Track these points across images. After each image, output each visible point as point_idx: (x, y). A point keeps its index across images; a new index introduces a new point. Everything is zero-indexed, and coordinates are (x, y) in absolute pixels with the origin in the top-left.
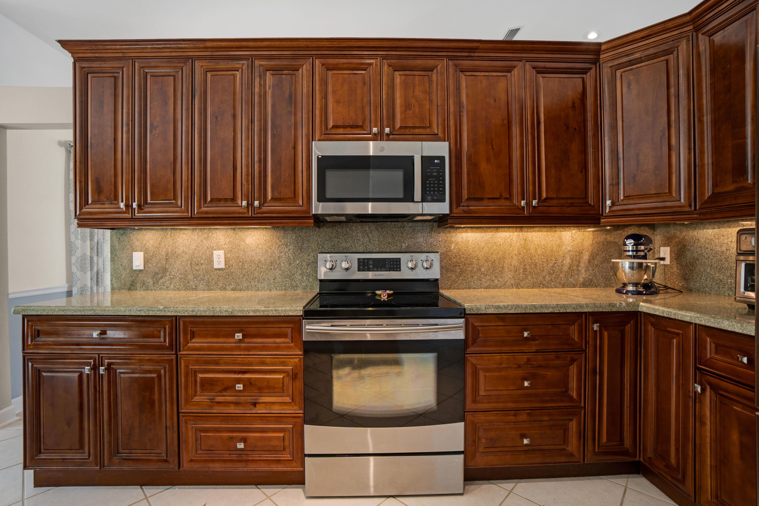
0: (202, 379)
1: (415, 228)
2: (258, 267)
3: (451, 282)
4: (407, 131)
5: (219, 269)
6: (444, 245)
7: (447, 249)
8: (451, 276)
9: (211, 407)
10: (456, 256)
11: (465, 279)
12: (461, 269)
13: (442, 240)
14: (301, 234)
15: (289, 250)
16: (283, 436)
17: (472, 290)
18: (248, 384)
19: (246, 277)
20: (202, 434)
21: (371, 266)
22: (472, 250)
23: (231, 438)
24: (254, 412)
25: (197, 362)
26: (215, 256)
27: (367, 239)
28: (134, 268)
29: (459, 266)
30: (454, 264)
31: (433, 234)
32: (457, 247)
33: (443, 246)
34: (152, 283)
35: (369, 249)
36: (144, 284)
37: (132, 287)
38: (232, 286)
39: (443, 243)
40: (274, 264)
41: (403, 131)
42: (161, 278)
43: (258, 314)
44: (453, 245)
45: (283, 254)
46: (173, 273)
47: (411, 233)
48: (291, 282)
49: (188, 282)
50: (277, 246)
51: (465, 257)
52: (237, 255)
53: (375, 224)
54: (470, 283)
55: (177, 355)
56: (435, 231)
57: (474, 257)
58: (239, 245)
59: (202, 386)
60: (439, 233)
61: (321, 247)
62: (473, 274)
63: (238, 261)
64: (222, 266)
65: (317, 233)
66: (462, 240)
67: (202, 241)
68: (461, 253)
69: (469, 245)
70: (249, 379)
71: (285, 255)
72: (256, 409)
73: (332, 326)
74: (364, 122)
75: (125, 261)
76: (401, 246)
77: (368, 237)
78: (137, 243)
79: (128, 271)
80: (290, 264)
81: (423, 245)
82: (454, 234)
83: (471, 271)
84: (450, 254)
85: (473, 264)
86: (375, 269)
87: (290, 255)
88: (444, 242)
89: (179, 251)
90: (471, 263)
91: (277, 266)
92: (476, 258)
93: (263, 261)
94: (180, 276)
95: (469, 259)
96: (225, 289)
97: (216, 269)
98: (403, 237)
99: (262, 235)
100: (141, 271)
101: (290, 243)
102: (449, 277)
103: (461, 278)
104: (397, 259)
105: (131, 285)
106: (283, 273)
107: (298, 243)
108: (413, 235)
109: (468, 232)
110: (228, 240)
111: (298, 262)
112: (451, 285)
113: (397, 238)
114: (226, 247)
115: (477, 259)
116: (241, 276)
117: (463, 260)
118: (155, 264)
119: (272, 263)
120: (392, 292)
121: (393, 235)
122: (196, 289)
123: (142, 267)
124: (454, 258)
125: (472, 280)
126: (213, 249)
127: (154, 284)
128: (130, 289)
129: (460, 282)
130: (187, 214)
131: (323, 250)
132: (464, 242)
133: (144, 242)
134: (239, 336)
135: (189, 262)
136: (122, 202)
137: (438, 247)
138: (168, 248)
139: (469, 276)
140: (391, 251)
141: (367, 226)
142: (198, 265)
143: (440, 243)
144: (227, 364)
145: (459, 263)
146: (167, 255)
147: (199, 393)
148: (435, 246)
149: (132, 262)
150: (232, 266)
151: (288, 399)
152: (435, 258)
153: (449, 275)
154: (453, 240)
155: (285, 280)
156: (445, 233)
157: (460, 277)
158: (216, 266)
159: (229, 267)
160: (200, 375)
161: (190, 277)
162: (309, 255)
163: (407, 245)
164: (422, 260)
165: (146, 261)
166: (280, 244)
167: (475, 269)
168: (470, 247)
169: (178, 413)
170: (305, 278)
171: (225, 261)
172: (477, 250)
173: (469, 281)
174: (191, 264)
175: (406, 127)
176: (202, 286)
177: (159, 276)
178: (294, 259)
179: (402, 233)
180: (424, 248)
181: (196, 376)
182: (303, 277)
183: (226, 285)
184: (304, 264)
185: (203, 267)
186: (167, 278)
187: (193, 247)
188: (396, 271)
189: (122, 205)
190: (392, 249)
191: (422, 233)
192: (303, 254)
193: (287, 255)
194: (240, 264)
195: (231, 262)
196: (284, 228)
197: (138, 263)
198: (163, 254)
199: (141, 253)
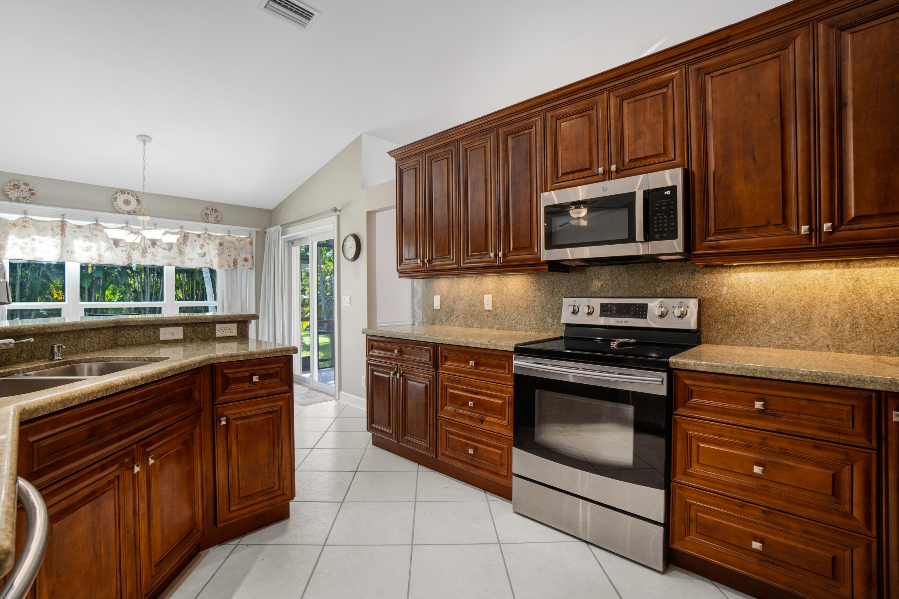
0: (451, 393)
1: (673, 269)
2: (517, 309)
3: (722, 335)
4: (639, 163)
5: (488, 311)
6: (712, 289)
7: (717, 293)
8: (722, 328)
9: (455, 416)
10: (729, 303)
11: (743, 333)
12: (737, 319)
13: (709, 282)
14: (552, 279)
15: (542, 294)
16: (501, 453)
17: (754, 348)
18: (478, 404)
19: (508, 318)
20: (450, 436)
21: (614, 312)
22: (754, 296)
23: (466, 444)
24: (481, 427)
25: (448, 379)
26: (485, 299)
27: (616, 283)
28: (435, 308)
29: (734, 316)
30: (726, 312)
31: (697, 276)
32: (731, 291)
33: (710, 290)
34: (445, 320)
35: (619, 293)
36: (440, 320)
37: (433, 322)
38: (497, 326)
39: (710, 286)
40: (530, 307)
41: (633, 164)
42: (451, 316)
43: (483, 347)
44: (725, 289)
45: (537, 298)
46: (458, 313)
47: (668, 274)
48: (544, 325)
49: (468, 321)
50: (532, 290)
51: (743, 304)
52: (501, 299)
53: (625, 266)
54: (751, 339)
55: (436, 372)
56: (699, 272)
57: (758, 304)
58: (503, 290)
59: (450, 399)
60: (705, 274)
61: (570, 292)
62: (757, 327)
63: (502, 304)
64: (490, 308)
65: (567, 278)
66: (739, 282)
67: (477, 286)
68: (737, 299)
69: (750, 289)
70: (479, 399)
71: (539, 299)
72: (483, 425)
73: (535, 363)
74: (591, 163)
75: (430, 303)
76: (656, 290)
77: (618, 280)
78: (437, 289)
79: (431, 310)
80: (543, 308)
81: (683, 288)
82: (727, 275)
83: (753, 323)
84: (721, 301)
85: (757, 313)
86: (618, 315)
87: (543, 299)
88: (712, 286)
89: (462, 295)
90: (754, 313)
91: (531, 309)
92: (761, 306)
93: (521, 304)
94: (462, 315)
95: (750, 306)
96: (492, 328)
97: (486, 311)
98: (658, 279)
99: (520, 281)
100: (439, 310)
101: (543, 287)
102: (720, 329)
103: (737, 332)
104: (643, 305)
105: (433, 321)
106: (537, 315)
107: (549, 288)
108: (669, 278)
109: (748, 271)
110: (495, 286)
111: (549, 306)
112: (721, 339)
113: (650, 281)
114: (493, 291)
115: (764, 308)
116: (504, 317)
117: (741, 308)
118: (447, 305)
119: (528, 307)
120: (635, 341)
121: (645, 278)
122: (472, 326)
123: (439, 308)
124: (727, 305)
125: (755, 335)
126: (484, 293)
127: (446, 320)
128: (432, 324)
129: (735, 336)
130: (456, 266)
131: (572, 295)
132: (742, 285)
133: (441, 288)
134: (471, 363)
135: (468, 304)
136: (420, 258)
137: (704, 290)
138: (454, 293)
139: (750, 329)
140: (644, 296)
141: (616, 269)
142: (474, 306)
143: (707, 286)
144: (465, 384)
145: (734, 312)
146: (454, 298)
147: (448, 404)
148: (699, 289)
149: (433, 303)
150: (497, 308)
151: (505, 423)
152: (693, 304)
153: (720, 327)
154: (725, 282)
155: (538, 323)
156: (713, 274)
157: (735, 330)
158: (486, 308)
159: (495, 309)
160: (450, 391)
161: (469, 316)
162: (559, 300)
163: (662, 289)
164: (673, 307)
165: (442, 303)
166: (534, 288)
167: (760, 321)
168: (751, 291)
169: (437, 416)
170: (555, 321)
171: (493, 303)
172: (763, 295)
173: (749, 336)
174: (469, 305)
175: (636, 160)
176: (476, 324)
177: (449, 315)
178: (546, 303)
179: (656, 275)
180: (685, 292)
181: (447, 390)
182: (553, 320)
183: (493, 324)
184: (555, 307)
185: (477, 308)
186: (454, 316)
187: (471, 292)
188: (642, 318)
189: (419, 261)
190: (644, 293)
191: (681, 274)
192: (554, 298)
193: (540, 299)
194: (504, 306)
195: (497, 305)
196: (537, 274)
197: (437, 304)
198: (452, 297)
199: (439, 296)
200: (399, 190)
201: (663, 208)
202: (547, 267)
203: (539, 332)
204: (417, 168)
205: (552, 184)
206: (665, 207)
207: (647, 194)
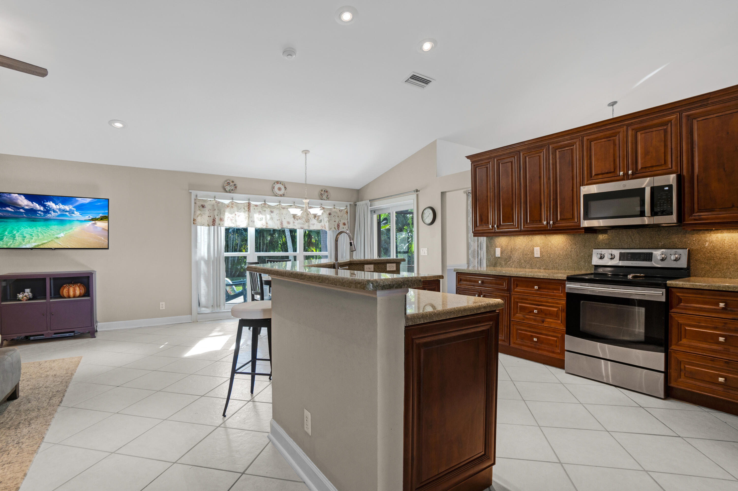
0: (520, 306)
1: (670, 232)
2: (559, 257)
3: (705, 272)
4: (647, 170)
5: (537, 258)
6: (698, 244)
7: (701, 246)
8: (705, 267)
9: (523, 320)
10: (710, 252)
11: (720, 270)
12: (716, 262)
13: (696, 240)
14: (584, 237)
15: (577, 247)
16: (556, 340)
17: (728, 279)
18: (540, 311)
19: (552, 262)
20: (519, 331)
21: (629, 258)
22: (728, 248)
23: (532, 336)
24: (542, 325)
25: (518, 298)
26: (535, 250)
27: (630, 240)
28: (496, 256)
29: (714, 260)
30: (708, 258)
31: (687, 235)
32: (711, 245)
33: (697, 244)
34: (504, 264)
35: (632, 246)
36: (500, 264)
37: (495, 265)
38: (544, 267)
39: (697, 242)
40: (568, 255)
41: (644, 170)
42: (509, 261)
43: (545, 277)
44: (707, 244)
45: (573, 249)
46: (514, 259)
47: (667, 234)
48: (578, 266)
49: (521, 264)
50: (570, 244)
51: (720, 252)
52: (547, 250)
53: (637, 229)
54: (726, 273)
55: (510, 294)
56: (689, 233)
57: (730, 253)
58: (548, 244)
59: (520, 309)
60: (693, 234)
61: (597, 245)
62: (730, 267)
63: (547, 253)
64: (539, 256)
65: (595, 237)
66: (717, 239)
67: (528, 242)
68: (715, 249)
69: (725, 243)
70: (541, 309)
71: (575, 250)
72: (543, 324)
73: (581, 286)
74: (615, 169)
75: (493, 253)
76: (658, 244)
77: (631, 238)
78: (498, 244)
79: (493, 257)
80: (577, 255)
81: (678, 243)
82: (709, 235)
83: (727, 264)
84: (704, 251)
85: (730, 258)
86: (632, 260)
87: (577, 250)
88: (698, 241)
89: (517, 248)
90: (727, 258)
91: (569, 257)
92: (732, 254)
93: (561, 253)
94: (517, 261)
95: (725, 254)
96: (540, 268)
97: (536, 258)
98: (660, 238)
99: (561, 238)
100: (499, 257)
101: (577, 243)
102: (703, 268)
103: (715, 269)
104: (650, 253)
105: (495, 264)
106: (573, 260)
107: (582, 243)
108: (668, 237)
109: (724, 233)
110: (542, 241)
111: (582, 254)
112: (705, 274)
113: (654, 239)
114: (541, 245)
115: (734, 255)
116: (549, 262)
117: (718, 255)
118: (505, 254)
119: (566, 255)
120: (644, 275)
121: (651, 237)
122: (525, 268)
123: (500, 256)
124: (709, 253)
125: (728, 271)
126: (534, 246)
127: (505, 264)
128: (494, 266)
129: (714, 272)
130: (518, 229)
131: (598, 247)
132: (719, 241)
133: (501, 243)
134: (536, 287)
135: (522, 253)
136: (490, 225)
137: (692, 245)
138: (511, 246)
139: (725, 268)
140: (650, 248)
141: (630, 231)
142: (526, 255)
143: (694, 242)
144: (531, 300)
145: (714, 258)
146: (511, 249)
147: (518, 312)
148: (689, 244)
149: (495, 253)
150: (544, 256)
151: (559, 322)
152: (684, 253)
153: (703, 267)
154: (707, 239)
155: (574, 265)
156: (698, 234)
157: (714, 268)
158: (536, 256)
159: (542, 256)
160: (519, 304)
161: (522, 261)
162: (589, 250)
163: (663, 243)
164: (671, 254)
165: (502, 253)
166: (571, 243)
167: (731, 263)
168: (725, 245)
169: (510, 320)
170: (586, 264)
171: (540, 253)
172: (734, 247)
173: (724, 272)
174: (523, 254)
175: (646, 168)
176: (528, 266)
177: (507, 260)
178: (580, 252)
179: (659, 235)
180: (679, 245)
181: (517, 304)
182: (585, 263)
183: (541, 266)
184: (586, 255)
185: (529, 256)
186: (511, 261)
187: (524, 245)
188: (649, 261)
189: (490, 226)
190: (650, 246)
191: (676, 234)
192: (586, 249)
193: (576, 250)
194: (549, 255)
195: (544, 254)
196: (573, 234)
197: (498, 253)
198: (510, 249)
199: (500, 249)
200: (474, 181)
201: (663, 197)
202: (584, 230)
203: (574, 271)
204: (488, 167)
205: (588, 181)
206: (665, 197)
207: (653, 189)
